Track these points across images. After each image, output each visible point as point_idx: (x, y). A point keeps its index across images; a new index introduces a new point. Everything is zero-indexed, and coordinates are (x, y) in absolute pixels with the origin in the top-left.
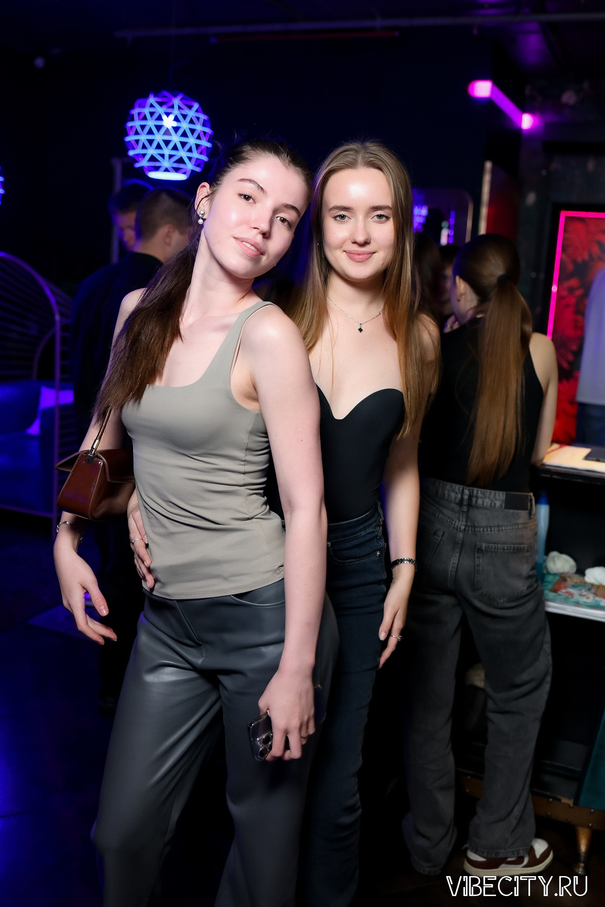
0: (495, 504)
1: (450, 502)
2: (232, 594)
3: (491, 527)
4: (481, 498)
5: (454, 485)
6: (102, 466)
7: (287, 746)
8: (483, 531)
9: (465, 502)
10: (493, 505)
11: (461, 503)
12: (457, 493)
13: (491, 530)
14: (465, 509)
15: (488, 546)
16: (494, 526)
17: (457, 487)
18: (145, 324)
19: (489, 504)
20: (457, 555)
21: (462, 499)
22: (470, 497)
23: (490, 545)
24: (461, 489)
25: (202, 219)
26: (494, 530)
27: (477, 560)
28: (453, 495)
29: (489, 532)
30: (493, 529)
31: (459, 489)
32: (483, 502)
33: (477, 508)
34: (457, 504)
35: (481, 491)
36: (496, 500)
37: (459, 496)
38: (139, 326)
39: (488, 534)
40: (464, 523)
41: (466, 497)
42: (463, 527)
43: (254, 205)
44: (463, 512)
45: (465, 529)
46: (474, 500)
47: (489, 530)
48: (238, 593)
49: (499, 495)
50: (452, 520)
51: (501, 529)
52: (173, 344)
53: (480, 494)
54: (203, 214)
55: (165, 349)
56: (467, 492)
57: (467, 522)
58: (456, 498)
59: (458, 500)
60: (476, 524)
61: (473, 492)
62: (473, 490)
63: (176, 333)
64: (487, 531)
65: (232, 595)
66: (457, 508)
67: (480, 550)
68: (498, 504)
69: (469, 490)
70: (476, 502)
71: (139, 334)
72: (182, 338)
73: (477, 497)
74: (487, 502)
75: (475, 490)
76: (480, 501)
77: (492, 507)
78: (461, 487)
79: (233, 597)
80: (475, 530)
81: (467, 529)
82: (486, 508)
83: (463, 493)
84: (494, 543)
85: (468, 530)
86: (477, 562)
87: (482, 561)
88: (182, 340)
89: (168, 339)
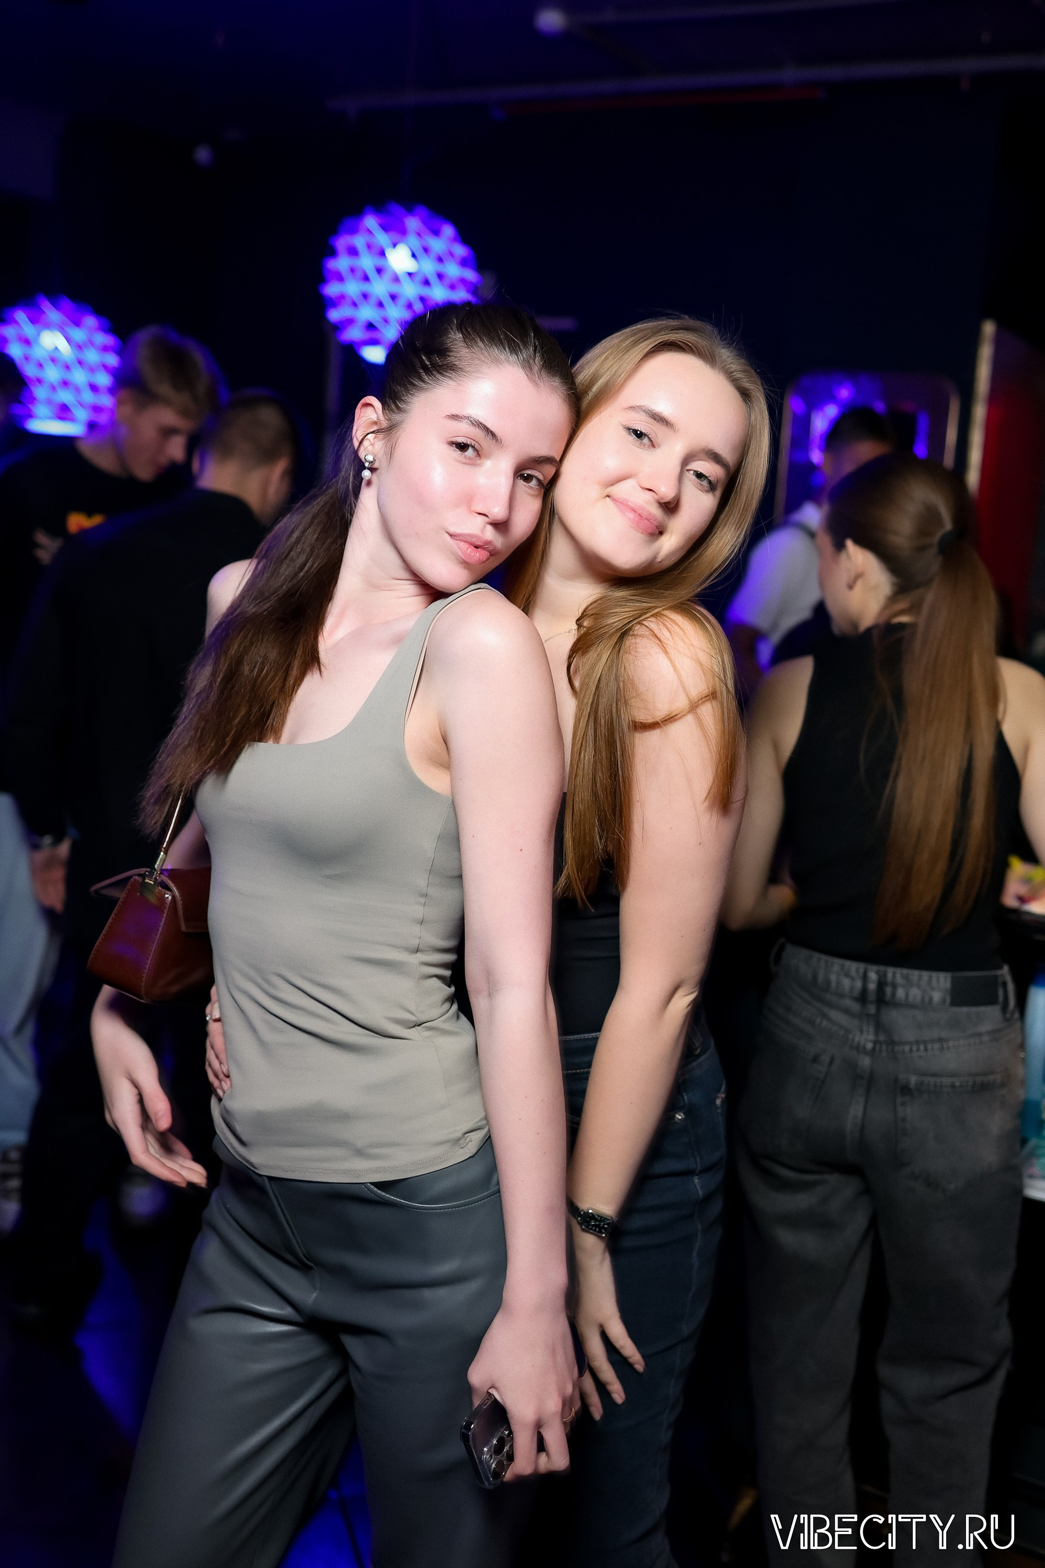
0: (931, 999)
1: (842, 996)
2: (369, 1181)
3: (925, 1043)
4: (903, 986)
5: (847, 963)
6: (170, 903)
7: (541, 1446)
8: (911, 1050)
9: (872, 997)
10: (927, 999)
11: (863, 997)
12: (853, 979)
13: (926, 1049)
14: (872, 1009)
15: (922, 1083)
16: (933, 1041)
17: (854, 967)
18: (252, 644)
19: (919, 998)
20: (862, 1100)
21: (864, 990)
22: (881, 984)
23: (927, 1079)
24: (862, 970)
25: (369, 469)
26: (933, 1049)
27: (900, 1110)
28: (846, 983)
29: (922, 1054)
30: (929, 1046)
31: (857, 971)
32: (907, 995)
33: (897, 1005)
34: (856, 999)
35: (902, 974)
36: (933, 989)
37: (859, 984)
38: (239, 646)
39: (920, 1057)
40: (872, 1037)
41: (872, 986)
42: (870, 1046)
43: (478, 461)
44: (868, 1015)
45: (874, 1049)
46: (888, 990)
47: (922, 1047)
48: (381, 1180)
49: (938, 981)
50: (848, 1031)
51: (945, 1045)
52: (305, 679)
53: (899, 980)
54: (372, 462)
55: (288, 691)
56: (873, 976)
57: (877, 1033)
58: (852, 988)
59: (856, 993)
60: (896, 1038)
61: (885, 975)
62: (885, 972)
63: (312, 660)
64: (918, 1050)
65: (370, 1183)
66: (856, 1007)
67: (905, 1090)
68: (937, 996)
69: (878, 973)
70: (894, 994)
71: (239, 662)
72: (322, 667)
73: (894, 986)
74: (915, 994)
75: (890, 971)
76: (900, 993)
77: (925, 1005)
78: (862, 966)
79: (372, 1187)
80: (893, 1051)
81: (878, 1047)
82: (913, 1006)
83: (865, 978)
84: (934, 1075)
85: (881, 1051)
86: (901, 1112)
87: (911, 1112)
88: (320, 672)
89: (295, 672)
